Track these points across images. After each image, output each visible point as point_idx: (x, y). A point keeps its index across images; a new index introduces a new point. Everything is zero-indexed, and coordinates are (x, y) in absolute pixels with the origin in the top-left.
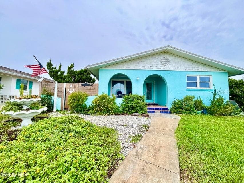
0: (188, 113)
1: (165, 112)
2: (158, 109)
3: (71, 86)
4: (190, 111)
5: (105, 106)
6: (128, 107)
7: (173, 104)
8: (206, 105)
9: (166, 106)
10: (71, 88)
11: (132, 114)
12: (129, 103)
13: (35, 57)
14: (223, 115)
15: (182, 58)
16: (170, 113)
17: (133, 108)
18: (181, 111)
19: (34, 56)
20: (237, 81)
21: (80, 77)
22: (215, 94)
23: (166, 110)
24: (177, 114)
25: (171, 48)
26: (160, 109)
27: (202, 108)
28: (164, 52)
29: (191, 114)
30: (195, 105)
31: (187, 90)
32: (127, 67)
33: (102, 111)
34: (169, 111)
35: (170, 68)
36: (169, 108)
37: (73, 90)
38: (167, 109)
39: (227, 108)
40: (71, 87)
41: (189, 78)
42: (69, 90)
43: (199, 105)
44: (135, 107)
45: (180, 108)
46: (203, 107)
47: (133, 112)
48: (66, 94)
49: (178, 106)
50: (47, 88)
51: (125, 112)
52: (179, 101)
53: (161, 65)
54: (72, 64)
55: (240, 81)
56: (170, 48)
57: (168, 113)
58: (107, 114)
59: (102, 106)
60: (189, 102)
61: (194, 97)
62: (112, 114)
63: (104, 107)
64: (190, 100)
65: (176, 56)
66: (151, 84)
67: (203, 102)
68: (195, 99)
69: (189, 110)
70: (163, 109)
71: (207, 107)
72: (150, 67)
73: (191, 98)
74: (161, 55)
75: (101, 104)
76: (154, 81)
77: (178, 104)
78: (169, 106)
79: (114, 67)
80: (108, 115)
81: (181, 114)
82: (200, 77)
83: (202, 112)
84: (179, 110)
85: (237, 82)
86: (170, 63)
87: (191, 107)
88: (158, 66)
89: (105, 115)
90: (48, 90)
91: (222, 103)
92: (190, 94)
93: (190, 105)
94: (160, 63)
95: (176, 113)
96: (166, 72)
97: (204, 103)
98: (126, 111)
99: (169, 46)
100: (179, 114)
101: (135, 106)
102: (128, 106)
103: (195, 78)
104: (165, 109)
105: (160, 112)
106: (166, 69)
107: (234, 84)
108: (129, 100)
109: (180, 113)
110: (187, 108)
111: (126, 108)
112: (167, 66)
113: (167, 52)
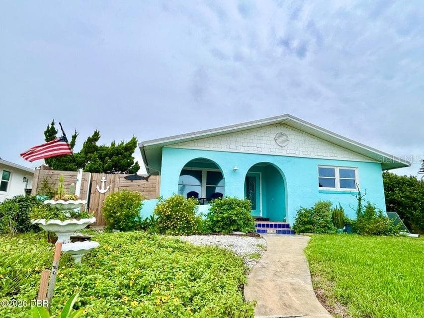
0: (322, 232)
1: (284, 233)
2: (272, 226)
3: (104, 178)
4: (325, 229)
5: (183, 218)
6: (222, 221)
7: (297, 217)
8: (349, 218)
9: (284, 221)
10: (103, 184)
11: (230, 233)
12: (224, 214)
13: (60, 125)
14: (375, 234)
15: (309, 135)
16: (293, 233)
17: (232, 222)
18: (310, 229)
19: (60, 123)
20: (398, 177)
21: (116, 159)
22: (360, 199)
23: (286, 229)
24: (305, 234)
25: (291, 119)
26: (276, 226)
27: (344, 223)
28: (280, 123)
29: (328, 233)
30: (333, 218)
31: (320, 192)
32: (216, 146)
33: (176, 227)
34: (292, 229)
35: (291, 151)
36: (291, 225)
37: (108, 188)
38: (288, 226)
39: (378, 222)
40: (103, 180)
41: (322, 171)
42: (98, 187)
43: (339, 218)
44: (235, 221)
45: (310, 223)
46: (345, 221)
47: (233, 229)
48: (92, 195)
49: (306, 219)
50: (50, 182)
51: (217, 230)
52: (308, 212)
53: (275, 146)
54: (96, 133)
55: (402, 178)
56: (289, 118)
57: (289, 233)
58: (186, 233)
59: (177, 219)
60: (323, 213)
61: (330, 204)
62: (194, 234)
63: (181, 221)
64: (324, 210)
65: (299, 131)
66: (254, 178)
67: (345, 213)
68: (332, 207)
69: (324, 227)
70: (280, 226)
71: (351, 222)
72: (256, 149)
73: (326, 206)
74: (276, 128)
75: (176, 214)
76: (261, 173)
77: (305, 216)
78: (291, 221)
79: (192, 146)
80: (188, 235)
81: (311, 234)
82: (340, 169)
83: (345, 231)
84: (309, 226)
85: (399, 180)
86: (291, 144)
87: (327, 221)
88: (271, 147)
89: (183, 234)
90: (52, 186)
91: (372, 215)
92: (325, 198)
93: (325, 217)
94: (273, 143)
95: (303, 232)
96: (284, 158)
97: (347, 215)
98: (219, 227)
99: (288, 115)
100: (307, 234)
101: (236, 218)
102: (223, 218)
103: (331, 172)
104: (284, 226)
105: (275, 232)
106: (284, 153)
107: (395, 184)
108: (224, 207)
109: (309, 231)
110: (321, 223)
111: (218, 221)
112: (286, 148)
113: (284, 124)
